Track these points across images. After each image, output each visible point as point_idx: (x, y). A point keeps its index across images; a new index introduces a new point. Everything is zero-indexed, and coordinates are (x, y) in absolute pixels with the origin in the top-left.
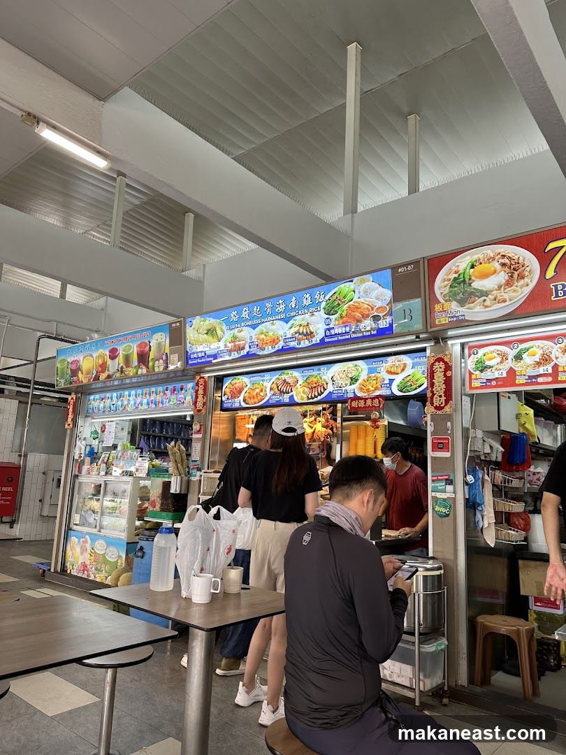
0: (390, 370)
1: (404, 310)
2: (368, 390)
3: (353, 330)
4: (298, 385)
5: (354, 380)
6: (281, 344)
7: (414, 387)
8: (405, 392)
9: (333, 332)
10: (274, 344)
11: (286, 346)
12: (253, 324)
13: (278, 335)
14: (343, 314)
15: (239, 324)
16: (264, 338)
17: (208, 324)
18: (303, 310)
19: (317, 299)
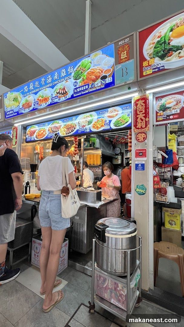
1: (122, 69)
2: (97, 127)
3: (90, 87)
4: (61, 127)
5: (90, 123)
6: (50, 101)
7: (123, 123)
8: (118, 127)
9: (78, 90)
10: (46, 102)
11: (53, 102)
12: (35, 92)
13: (48, 96)
14: (84, 78)
15: (28, 93)
16: (41, 99)
17: (14, 96)
18: (61, 80)
19: (69, 71)
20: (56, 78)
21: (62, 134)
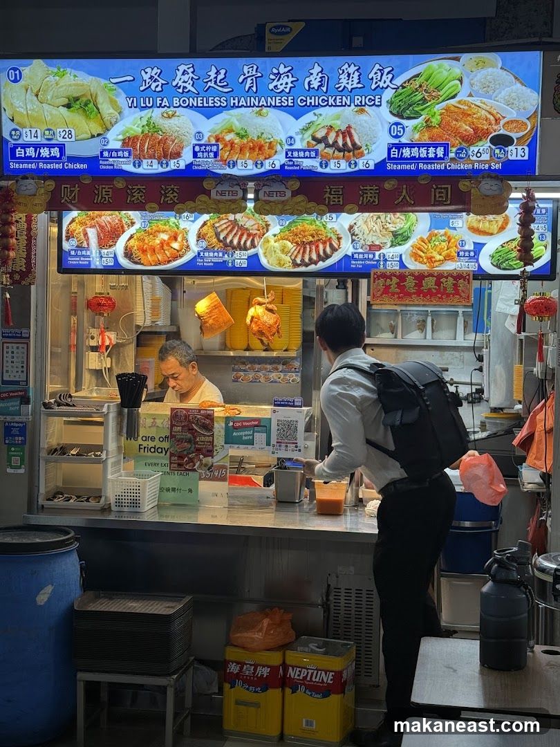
0: (475, 225)
2: (430, 259)
3: (452, 155)
4: (269, 234)
5: (400, 238)
6: (279, 160)
8: (504, 269)
9: (406, 152)
10: (261, 158)
11: (293, 165)
12: (205, 105)
13: (272, 140)
14: (433, 120)
15: (165, 99)
16: (236, 141)
17: (70, 85)
18: (338, 98)
19: (375, 81)
20: (315, 84)
21: (273, 260)
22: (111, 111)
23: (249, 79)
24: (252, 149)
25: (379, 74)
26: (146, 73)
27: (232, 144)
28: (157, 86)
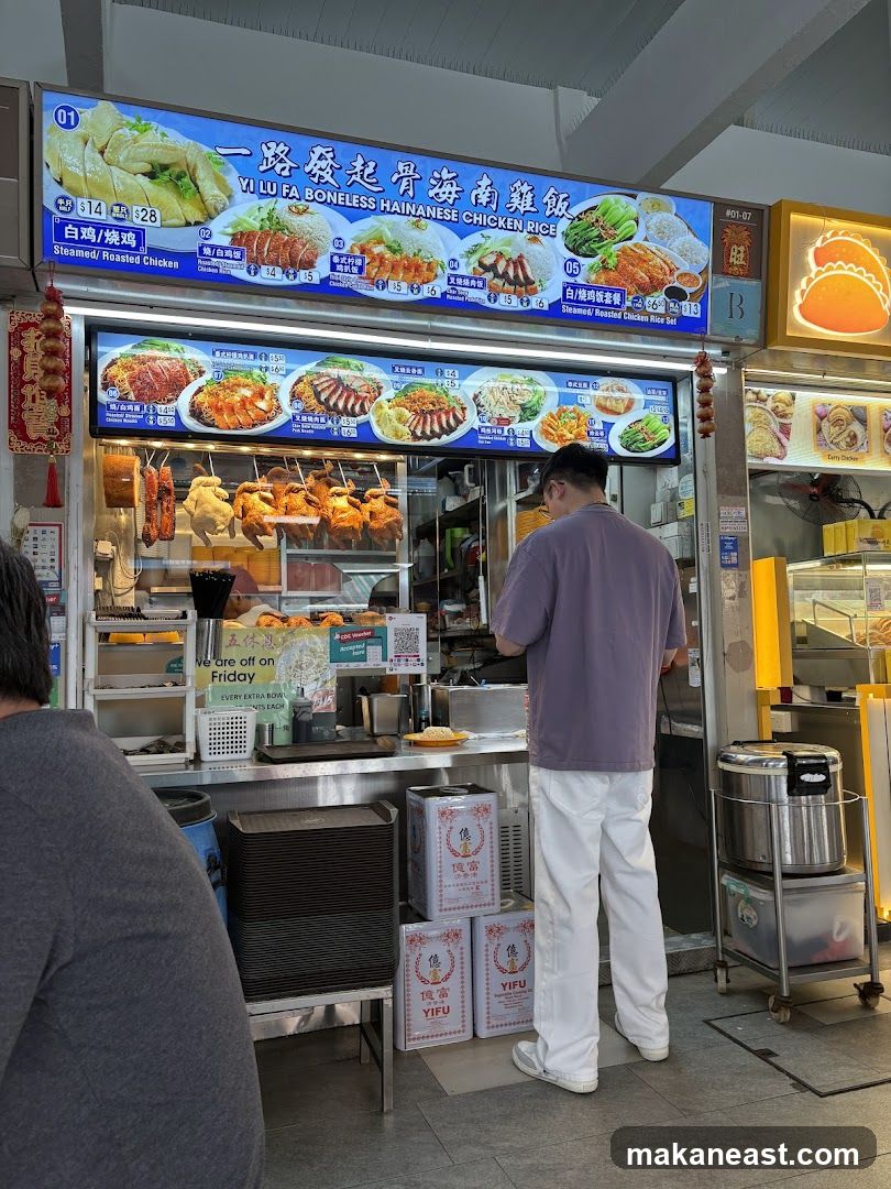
0: (603, 403)
1: (731, 295)
2: (562, 438)
3: (628, 304)
4: (382, 399)
5: (528, 412)
6: (439, 287)
7: (649, 443)
8: (634, 451)
9: (582, 295)
10: (418, 281)
11: (455, 295)
12: (348, 204)
13: (431, 260)
14: (610, 261)
15: (294, 188)
16: (386, 256)
17: (156, 146)
18: (509, 220)
19: (549, 206)
20: (484, 199)
21: (388, 431)
22: (216, 192)
23: (405, 180)
24: (407, 269)
25: (555, 199)
26: (269, 148)
27: (381, 258)
28: (283, 169)
